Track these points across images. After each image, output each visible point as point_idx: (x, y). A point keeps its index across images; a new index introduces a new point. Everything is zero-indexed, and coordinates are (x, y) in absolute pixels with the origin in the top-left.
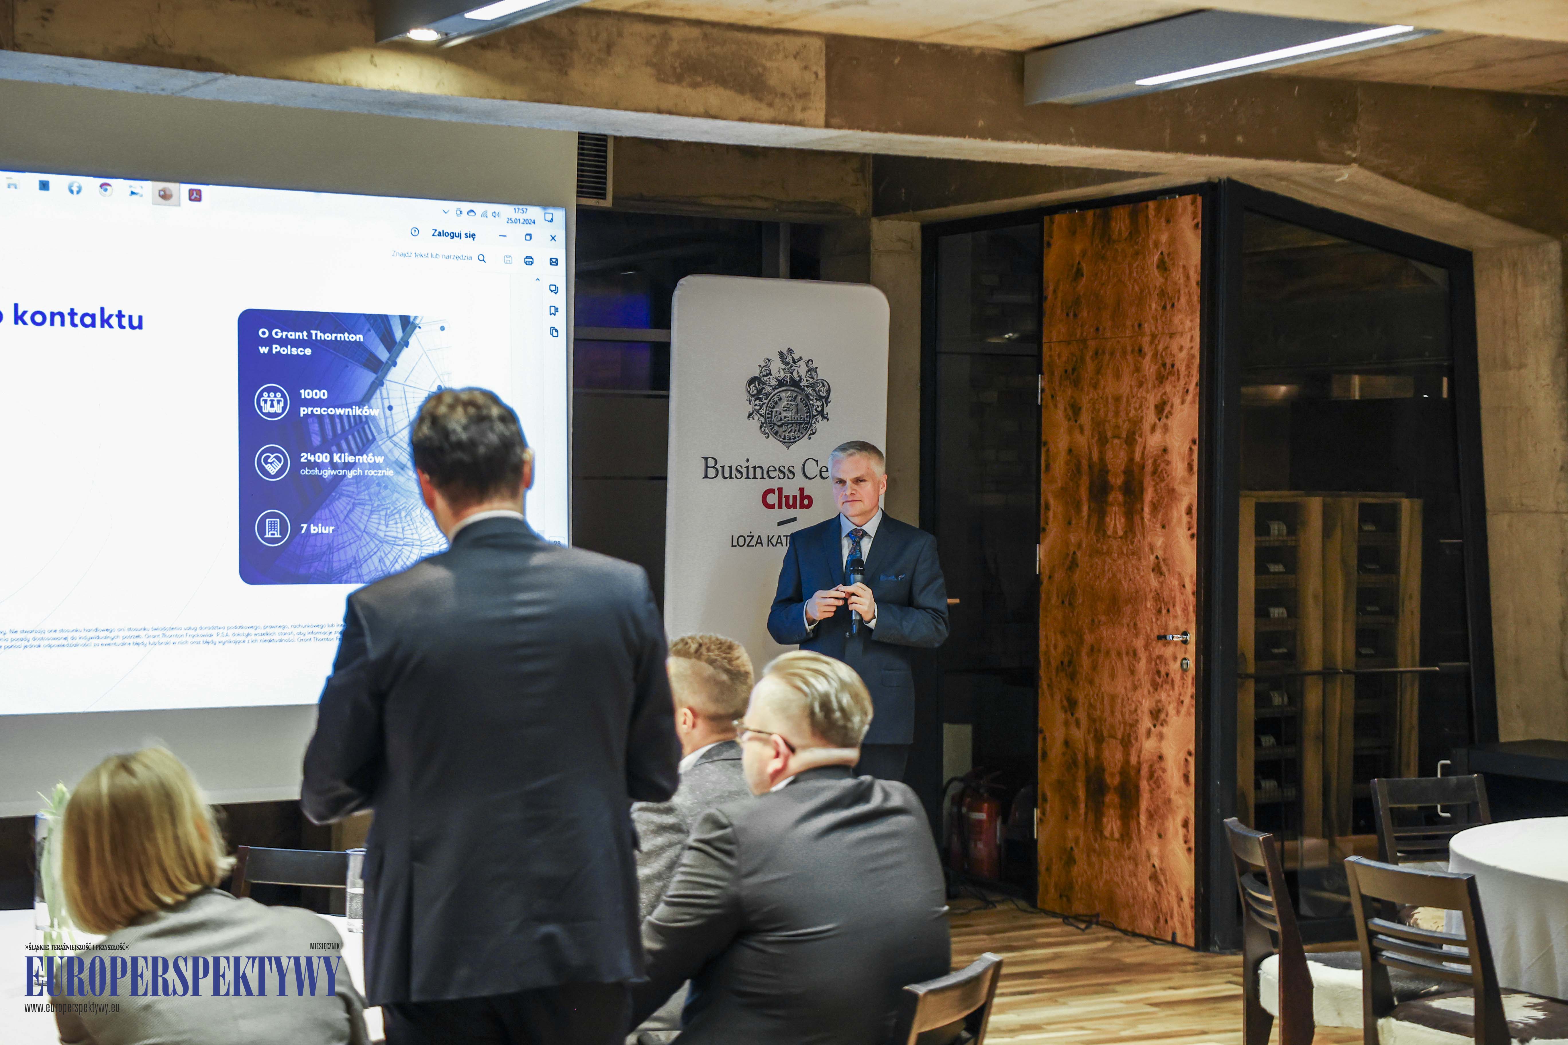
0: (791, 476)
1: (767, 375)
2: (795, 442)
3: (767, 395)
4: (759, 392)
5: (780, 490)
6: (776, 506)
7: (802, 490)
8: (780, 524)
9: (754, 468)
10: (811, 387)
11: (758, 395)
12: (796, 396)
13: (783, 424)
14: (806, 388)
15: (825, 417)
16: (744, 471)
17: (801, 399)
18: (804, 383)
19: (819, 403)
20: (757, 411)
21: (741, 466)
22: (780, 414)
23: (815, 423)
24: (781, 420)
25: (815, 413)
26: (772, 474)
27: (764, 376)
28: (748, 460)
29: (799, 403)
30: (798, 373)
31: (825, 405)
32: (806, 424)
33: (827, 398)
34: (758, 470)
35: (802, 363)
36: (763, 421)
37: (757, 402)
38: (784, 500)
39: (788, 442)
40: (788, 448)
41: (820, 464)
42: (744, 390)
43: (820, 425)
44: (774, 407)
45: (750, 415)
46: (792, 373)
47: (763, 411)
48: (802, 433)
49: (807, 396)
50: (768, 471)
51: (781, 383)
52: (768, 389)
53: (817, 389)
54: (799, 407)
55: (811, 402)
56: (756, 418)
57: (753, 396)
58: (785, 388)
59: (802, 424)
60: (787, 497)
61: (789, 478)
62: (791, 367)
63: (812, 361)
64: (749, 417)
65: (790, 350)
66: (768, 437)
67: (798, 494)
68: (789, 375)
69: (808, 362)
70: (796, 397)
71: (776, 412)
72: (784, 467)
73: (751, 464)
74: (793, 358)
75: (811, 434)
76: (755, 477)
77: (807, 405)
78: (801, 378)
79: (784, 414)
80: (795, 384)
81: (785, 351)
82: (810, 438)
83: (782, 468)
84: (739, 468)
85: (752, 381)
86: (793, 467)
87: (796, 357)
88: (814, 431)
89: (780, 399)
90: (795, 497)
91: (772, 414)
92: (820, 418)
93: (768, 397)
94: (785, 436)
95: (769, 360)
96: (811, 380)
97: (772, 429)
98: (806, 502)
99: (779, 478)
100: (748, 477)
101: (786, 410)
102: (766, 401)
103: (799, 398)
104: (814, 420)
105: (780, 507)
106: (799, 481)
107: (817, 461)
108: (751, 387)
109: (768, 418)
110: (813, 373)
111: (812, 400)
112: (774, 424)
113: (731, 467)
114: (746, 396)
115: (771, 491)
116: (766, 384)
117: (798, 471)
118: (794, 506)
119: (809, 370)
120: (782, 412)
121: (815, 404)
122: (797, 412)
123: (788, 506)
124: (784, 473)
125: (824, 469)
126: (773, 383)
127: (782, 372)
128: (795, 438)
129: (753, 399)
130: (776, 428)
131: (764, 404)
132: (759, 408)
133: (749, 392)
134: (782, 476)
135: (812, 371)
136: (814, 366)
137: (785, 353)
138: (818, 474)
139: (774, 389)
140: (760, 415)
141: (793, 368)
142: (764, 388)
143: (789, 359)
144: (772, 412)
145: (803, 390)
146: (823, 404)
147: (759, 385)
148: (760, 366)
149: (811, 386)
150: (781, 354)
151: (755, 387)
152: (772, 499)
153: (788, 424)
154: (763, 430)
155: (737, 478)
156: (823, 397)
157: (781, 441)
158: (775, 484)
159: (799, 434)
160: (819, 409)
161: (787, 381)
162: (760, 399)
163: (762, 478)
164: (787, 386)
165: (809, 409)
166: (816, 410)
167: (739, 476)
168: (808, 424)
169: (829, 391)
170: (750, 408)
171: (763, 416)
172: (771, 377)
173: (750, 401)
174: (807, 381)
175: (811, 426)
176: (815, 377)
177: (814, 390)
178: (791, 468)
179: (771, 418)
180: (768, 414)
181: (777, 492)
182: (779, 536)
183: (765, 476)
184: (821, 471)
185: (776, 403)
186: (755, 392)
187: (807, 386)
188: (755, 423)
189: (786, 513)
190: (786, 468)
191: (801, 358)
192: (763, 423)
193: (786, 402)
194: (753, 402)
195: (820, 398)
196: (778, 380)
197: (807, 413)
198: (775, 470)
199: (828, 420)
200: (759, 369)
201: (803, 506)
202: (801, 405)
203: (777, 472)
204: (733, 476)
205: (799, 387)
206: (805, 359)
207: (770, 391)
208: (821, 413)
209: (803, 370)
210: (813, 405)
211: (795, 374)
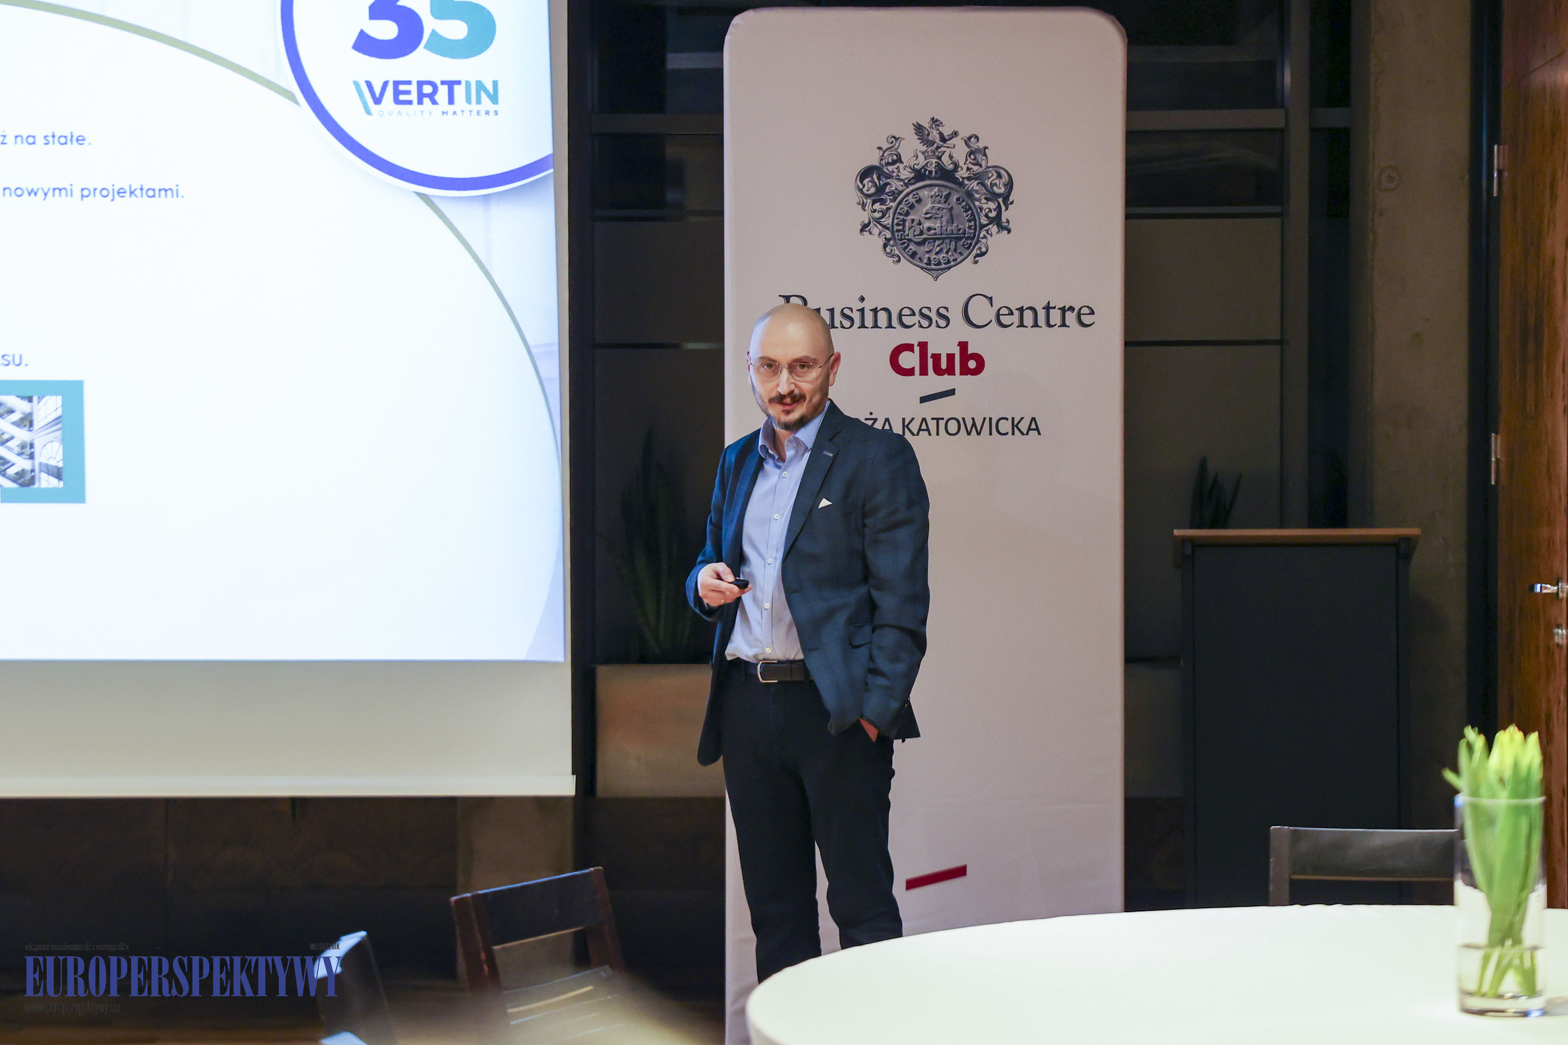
0: (942, 323)
1: (894, 163)
2: (949, 268)
3: (895, 194)
4: (881, 190)
5: (923, 346)
6: (917, 371)
7: (963, 346)
8: (923, 400)
9: (875, 311)
10: (976, 179)
11: (878, 196)
12: (949, 194)
13: (925, 240)
14: (966, 182)
15: (1004, 228)
16: (856, 316)
17: (958, 199)
18: (962, 173)
19: (992, 205)
20: (878, 221)
21: (851, 309)
22: (920, 224)
23: (985, 237)
24: (921, 233)
25: (984, 221)
26: (907, 320)
27: (888, 164)
28: (862, 299)
29: (956, 207)
30: (951, 157)
31: (1003, 208)
32: (968, 238)
33: (1006, 197)
34: (882, 317)
35: (958, 141)
36: (889, 235)
37: (877, 206)
38: (930, 362)
39: (935, 268)
40: (936, 278)
41: (997, 305)
42: (853, 186)
43: (995, 240)
44: (907, 214)
45: (864, 228)
46: (939, 158)
47: (887, 221)
48: (961, 254)
49: (970, 194)
50: (900, 315)
51: (919, 175)
52: (895, 185)
53: (988, 182)
54: (954, 212)
55: (977, 203)
56: (876, 231)
57: (868, 196)
58: (928, 182)
59: (961, 239)
60: (937, 358)
61: (938, 326)
62: (938, 148)
63: (977, 138)
64: (862, 230)
65: (934, 121)
66: (899, 261)
67: (956, 351)
68: (934, 161)
69: (970, 138)
70: (948, 196)
71: (913, 221)
72: (929, 309)
73: (868, 305)
74: (941, 134)
75: (977, 256)
76: (876, 326)
77: (970, 209)
78: (956, 166)
79: (927, 224)
80: (947, 175)
81: (926, 123)
82: (976, 262)
83: (925, 311)
84: (847, 312)
85: (865, 174)
86: (947, 309)
87: (947, 132)
88: (984, 250)
89: (919, 201)
90: (950, 357)
91: (904, 225)
92: (994, 229)
93: (895, 199)
94: (929, 259)
95: (897, 139)
96: (975, 168)
97: (905, 249)
98: (972, 364)
99: (921, 326)
100: (863, 326)
101: (930, 218)
102: (894, 204)
103: (954, 198)
104: (983, 233)
105: (924, 372)
106: (959, 331)
107: (991, 299)
108: (865, 182)
109: (898, 231)
110: (980, 157)
111: (979, 200)
112: (910, 240)
113: (832, 311)
114: (856, 197)
115: (909, 347)
116: (889, 176)
117: (955, 315)
118: (950, 371)
119: (971, 153)
120: (923, 221)
121: (985, 206)
122: (951, 220)
123: (938, 371)
124: (929, 319)
125: (1004, 311)
126: (906, 174)
127: (921, 157)
128: (949, 262)
129: (869, 201)
130: (912, 247)
131: (889, 209)
132: (880, 214)
133: (861, 191)
134: (925, 323)
135: (976, 153)
136: (981, 145)
137: (927, 126)
138: (993, 317)
139: (907, 185)
140: (882, 225)
141: (942, 149)
142: (888, 184)
143: (934, 135)
144: (904, 221)
145: (961, 185)
146: (999, 206)
147: (879, 179)
148: (880, 148)
149: (976, 177)
150: (919, 129)
151: (873, 181)
152: (909, 360)
153: (935, 240)
154: (888, 250)
155: (843, 327)
156: (1000, 195)
157: (922, 268)
158: (913, 336)
159: (956, 255)
160: (993, 214)
161: (931, 172)
162: (883, 202)
163: (890, 326)
164: (931, 179)
165: (973, 214)
166: (986, 216)
167: (847, 323)
168: (973, 238)
169: (1010, 185)
170: (865, 217)
171: (888, 228)
172: (901, 166)
173: (863, 206)
174: (968, 169)
175: (978, 242)
176: (984, 163)
177: (983, 184)
178: (942, 311)
179: (904, 231)
180: (898, 225)
181: (917, 349)
182: (924, 420)
183: (895, 322)
184: (998, 315)
185: (912, 207)
186: (873, 190)
187: (969, 179)
188: (875, 240)
189: (934, 383)
190: (934, 311)
191: (956, 134)
192: (888, 240)
193: (930, 205)
194: (868, 207)
195: (992, 196)
196: (914, 170)
197: (970, 221)
198: (913, 314)
199: (1009, 231)
200: (879, 154)
201: (965, 371)
202: (958, 209)
203: (917, 318)
204: (837, 324)
205: (955, 180)
206: (964, 133)
207: (900, 188)
208: (997, 221)
209: (959, 151)
210: (981, 209)
211: (945, 159)
